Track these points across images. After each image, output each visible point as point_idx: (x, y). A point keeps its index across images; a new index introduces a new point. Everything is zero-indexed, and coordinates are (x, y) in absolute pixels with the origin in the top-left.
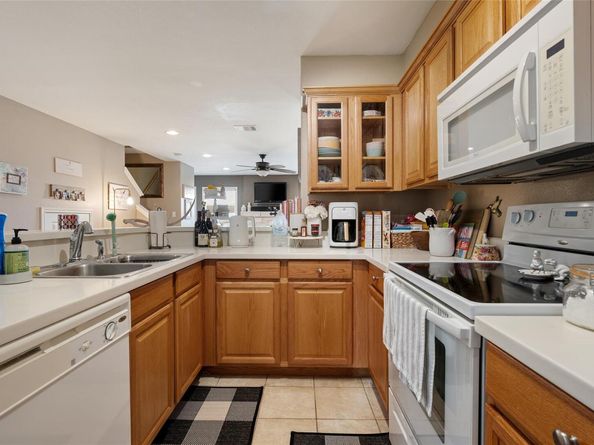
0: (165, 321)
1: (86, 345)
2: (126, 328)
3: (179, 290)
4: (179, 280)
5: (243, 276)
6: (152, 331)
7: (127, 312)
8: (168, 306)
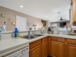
0: (39, 48)
1: (16, 55)
2: (28, 50)
3: (42, 42)
4: (42, 40)
5: (56, 40)
6: (36, 50)
7: (28, 47)
8: (40, 45)
